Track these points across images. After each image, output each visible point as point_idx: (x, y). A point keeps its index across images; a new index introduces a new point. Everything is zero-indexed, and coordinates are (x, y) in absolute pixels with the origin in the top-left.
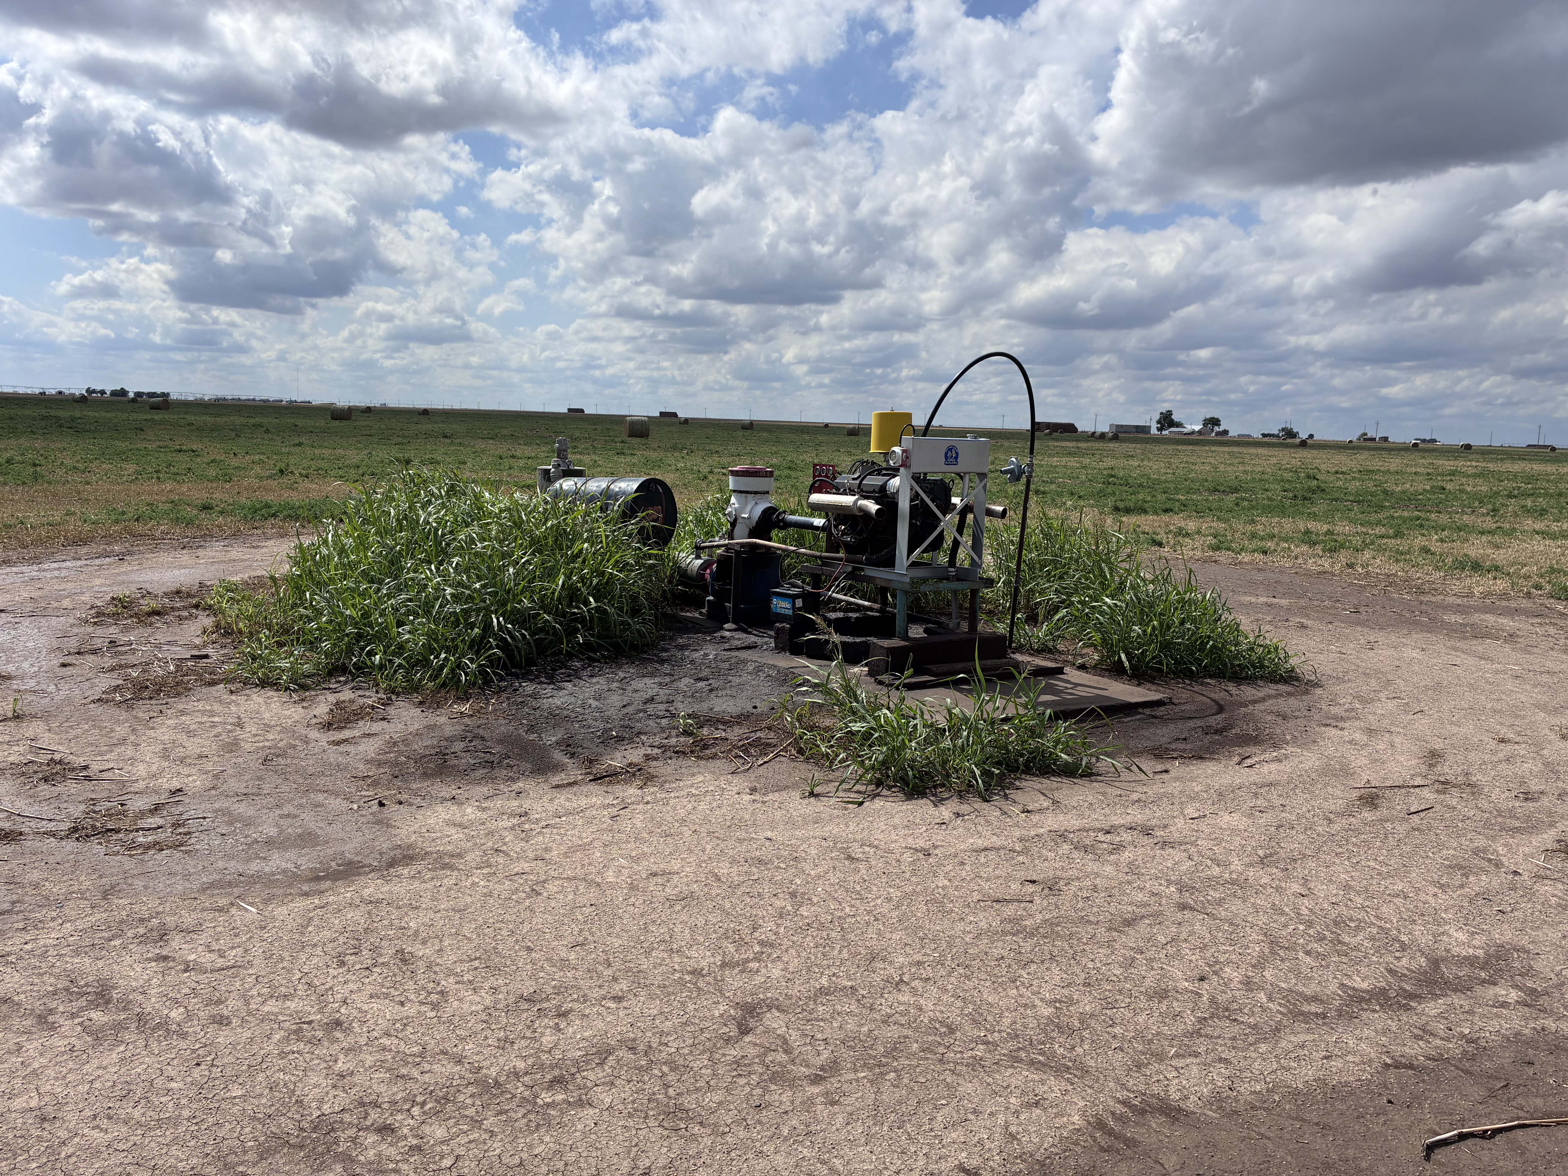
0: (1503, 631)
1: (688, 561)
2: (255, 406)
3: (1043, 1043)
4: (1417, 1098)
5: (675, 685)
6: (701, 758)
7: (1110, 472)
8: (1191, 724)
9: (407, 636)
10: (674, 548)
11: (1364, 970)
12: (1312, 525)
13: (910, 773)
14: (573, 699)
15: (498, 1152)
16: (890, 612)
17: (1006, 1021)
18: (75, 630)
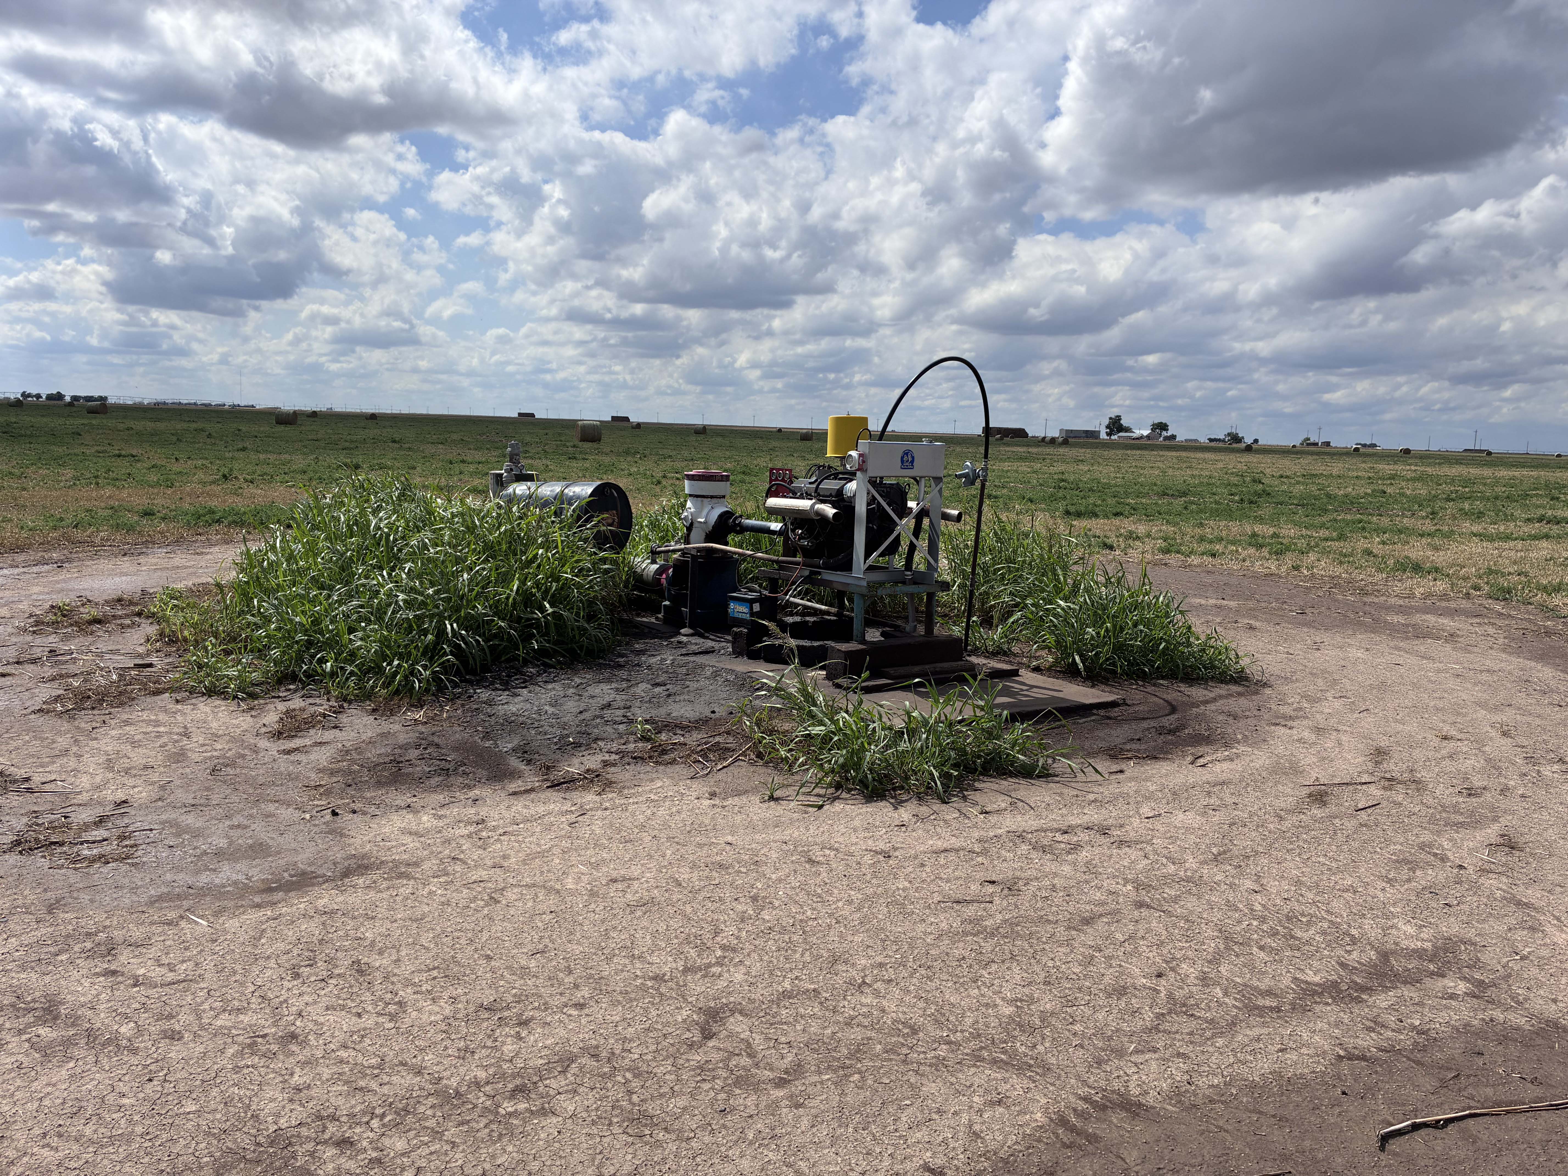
0: (1443, 630)
1: (644, 566)
2: (196, 411)
3: (1005, 1042)
4: (1370, 1089)
5: (632, 690)
6: (660, 764)
7: (1060, 476)
8: (1145, 724)
9: (359, 643)
10: (630, 553)
11: (1315, 964)
12: (1258, 528)
13: (870, 776)
14: (528, 706)
15: (460, 1162)
16: (847, 616)
17: (969, 1021)
18: (14, 639)
